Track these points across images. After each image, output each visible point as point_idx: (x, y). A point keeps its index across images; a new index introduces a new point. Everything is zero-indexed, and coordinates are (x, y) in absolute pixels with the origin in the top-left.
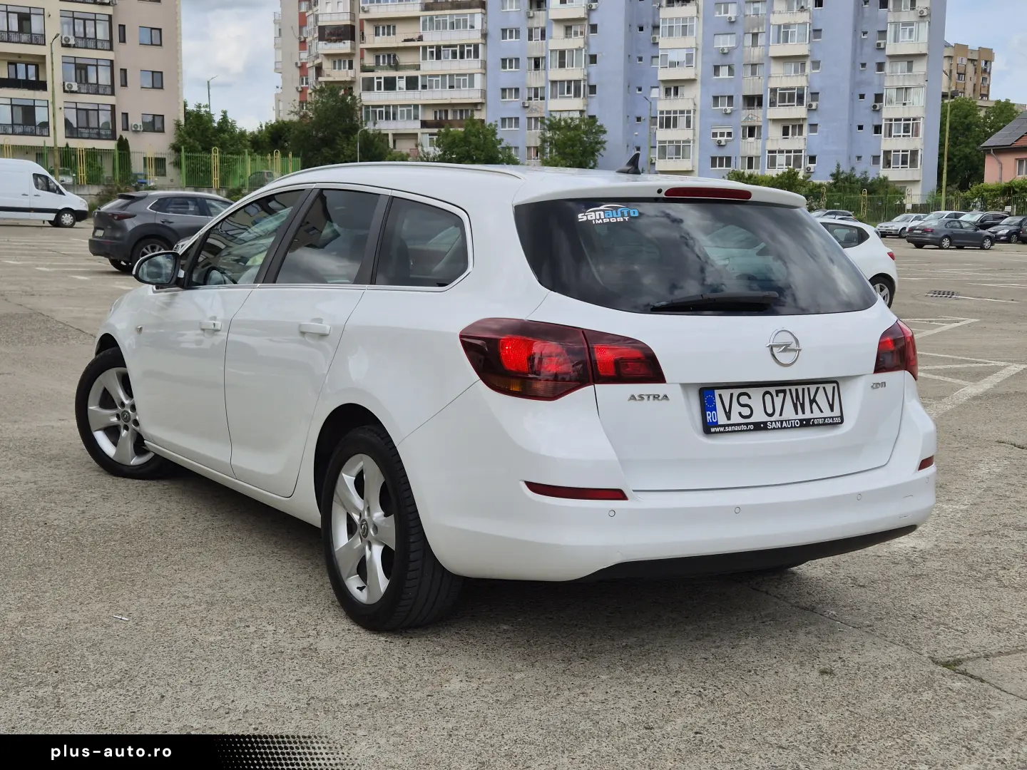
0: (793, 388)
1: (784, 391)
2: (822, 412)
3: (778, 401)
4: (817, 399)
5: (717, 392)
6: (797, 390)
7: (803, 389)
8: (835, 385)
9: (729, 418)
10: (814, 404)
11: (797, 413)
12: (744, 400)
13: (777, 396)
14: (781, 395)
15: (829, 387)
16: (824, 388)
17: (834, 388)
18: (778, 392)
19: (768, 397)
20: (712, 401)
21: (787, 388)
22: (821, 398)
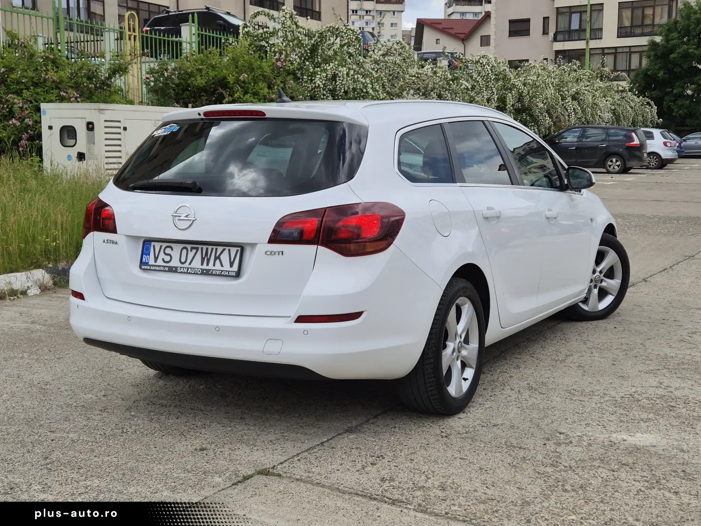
0: (205, 247)
1: (197, 249)
2: (222, 266)
3: (191, 255)
4: (221, 257)
5: (153, 243)
6: (207, 249)
7: (212, 249)
8: (239, 249)
9: (156, 261)
10: (218, 261)
11: (202, 264)
12: (168, 251)
13: (191, 251)
14: (194, 251)
15: (233, 250)
16: (229, 250)
17: (237, 251)
18: (192, 249)
19: (184, 251)
20: (148, 249)
21: (200, 246)
22: (225, 258)
